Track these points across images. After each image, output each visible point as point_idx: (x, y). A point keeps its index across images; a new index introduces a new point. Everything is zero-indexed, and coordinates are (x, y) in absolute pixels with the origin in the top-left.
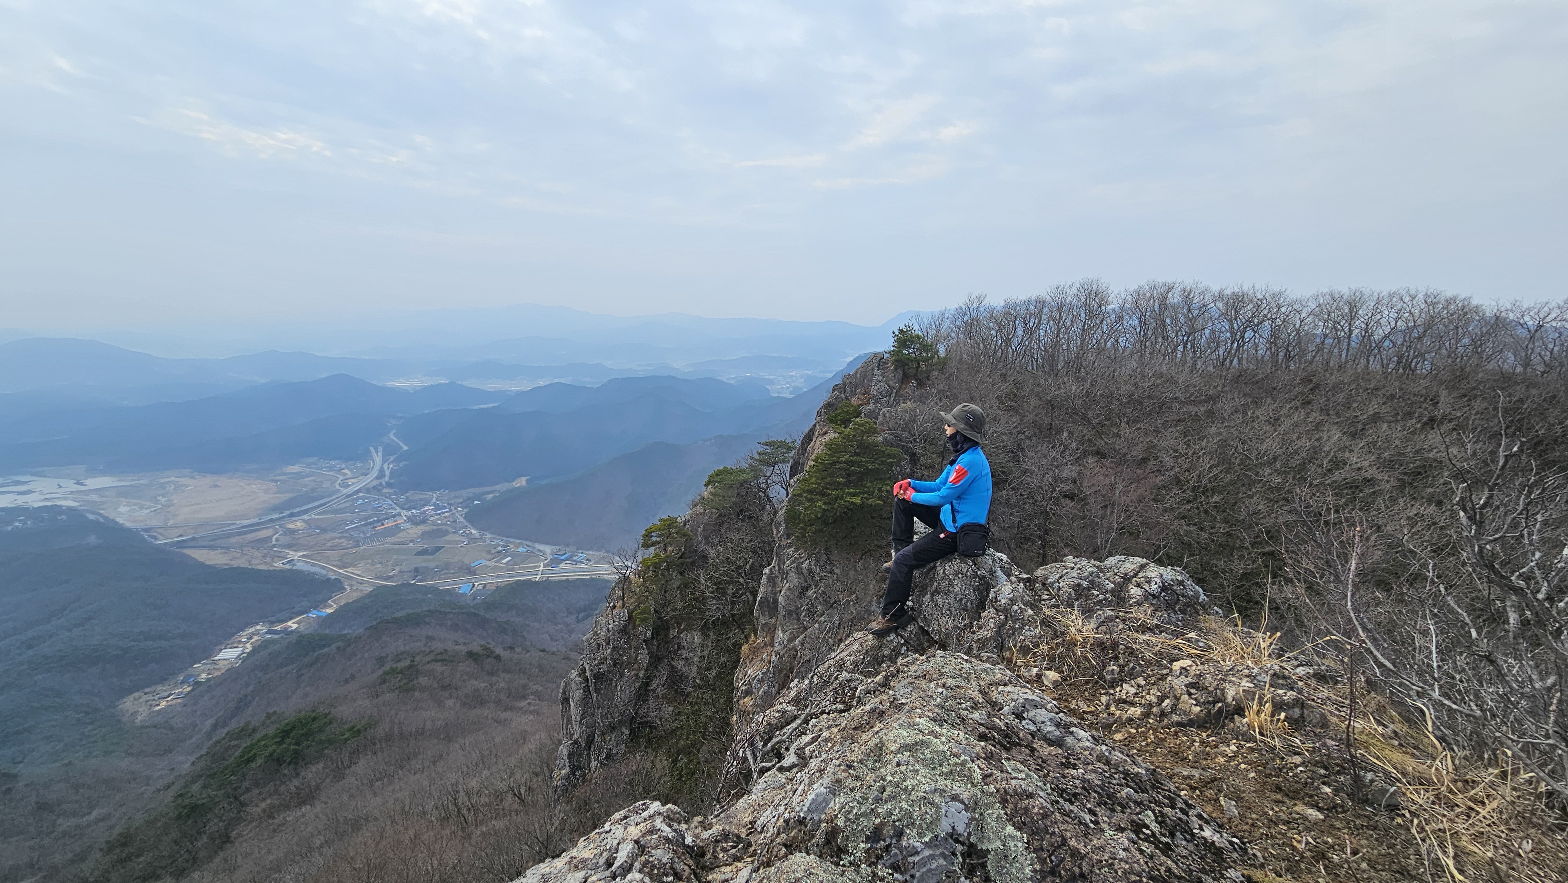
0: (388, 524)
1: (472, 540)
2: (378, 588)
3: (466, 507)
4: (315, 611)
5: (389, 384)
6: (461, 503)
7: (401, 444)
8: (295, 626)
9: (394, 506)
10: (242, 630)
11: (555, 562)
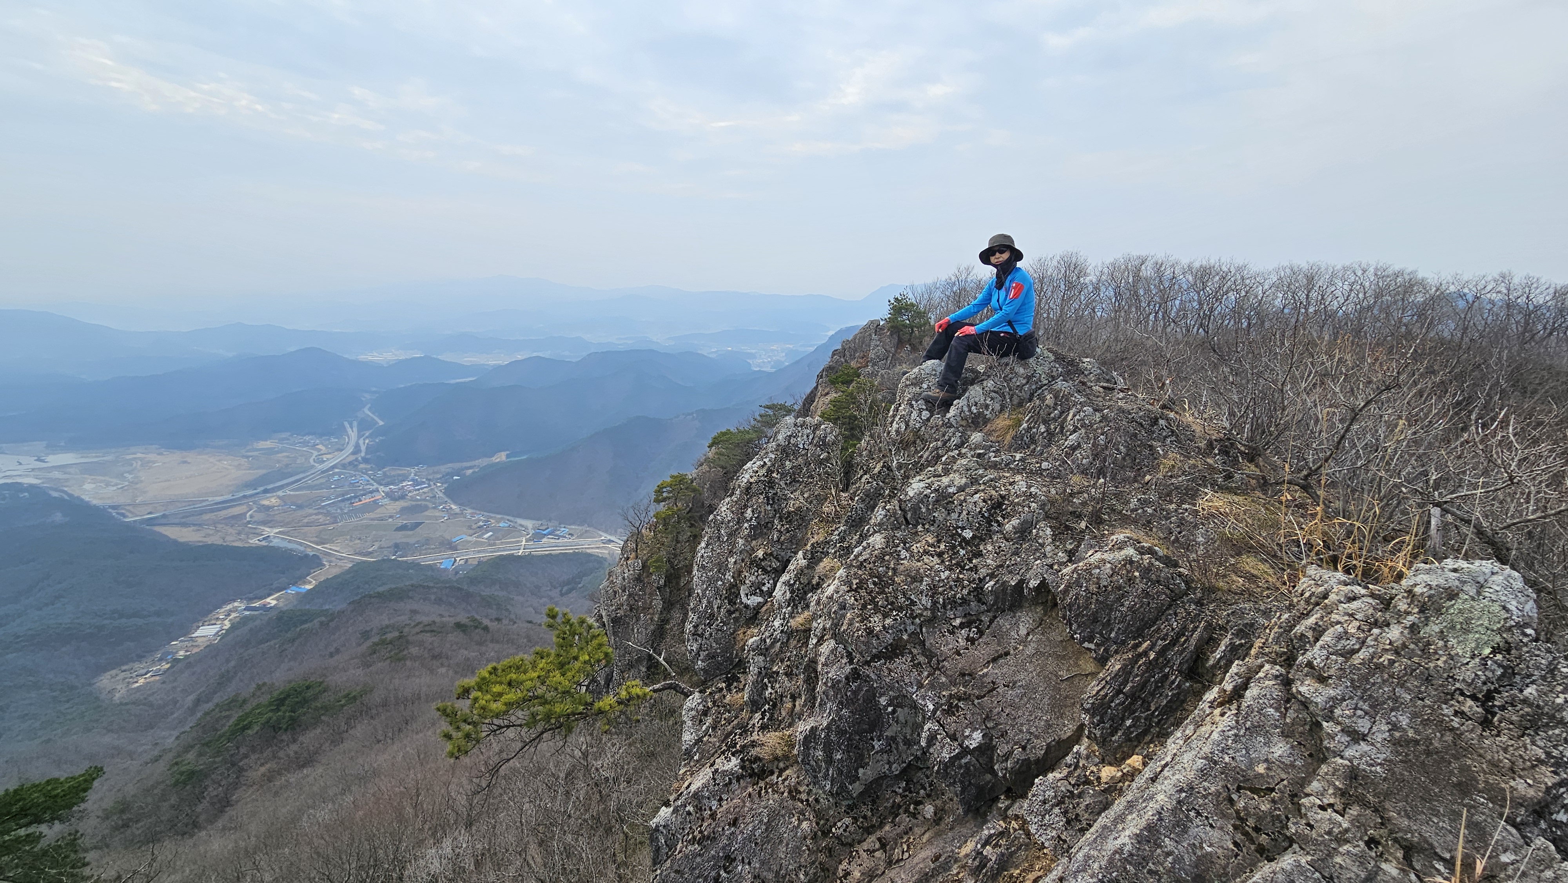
0: (366, 500)
1: (453, 515)
2: (358, 563)
3: (446, 483)
4: (294, 588)
5: (362, 358)
6: (440, 478)
7: (376, 418)
8: (274, 603)
9: (372, 482)
10: (221, 607)
11: (537, 536)
